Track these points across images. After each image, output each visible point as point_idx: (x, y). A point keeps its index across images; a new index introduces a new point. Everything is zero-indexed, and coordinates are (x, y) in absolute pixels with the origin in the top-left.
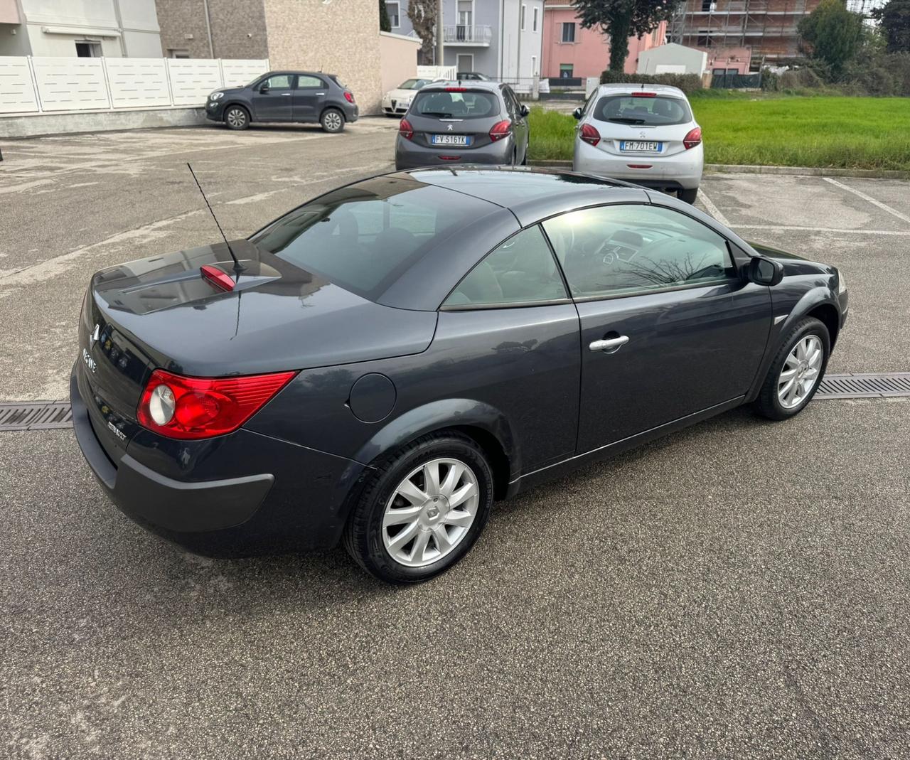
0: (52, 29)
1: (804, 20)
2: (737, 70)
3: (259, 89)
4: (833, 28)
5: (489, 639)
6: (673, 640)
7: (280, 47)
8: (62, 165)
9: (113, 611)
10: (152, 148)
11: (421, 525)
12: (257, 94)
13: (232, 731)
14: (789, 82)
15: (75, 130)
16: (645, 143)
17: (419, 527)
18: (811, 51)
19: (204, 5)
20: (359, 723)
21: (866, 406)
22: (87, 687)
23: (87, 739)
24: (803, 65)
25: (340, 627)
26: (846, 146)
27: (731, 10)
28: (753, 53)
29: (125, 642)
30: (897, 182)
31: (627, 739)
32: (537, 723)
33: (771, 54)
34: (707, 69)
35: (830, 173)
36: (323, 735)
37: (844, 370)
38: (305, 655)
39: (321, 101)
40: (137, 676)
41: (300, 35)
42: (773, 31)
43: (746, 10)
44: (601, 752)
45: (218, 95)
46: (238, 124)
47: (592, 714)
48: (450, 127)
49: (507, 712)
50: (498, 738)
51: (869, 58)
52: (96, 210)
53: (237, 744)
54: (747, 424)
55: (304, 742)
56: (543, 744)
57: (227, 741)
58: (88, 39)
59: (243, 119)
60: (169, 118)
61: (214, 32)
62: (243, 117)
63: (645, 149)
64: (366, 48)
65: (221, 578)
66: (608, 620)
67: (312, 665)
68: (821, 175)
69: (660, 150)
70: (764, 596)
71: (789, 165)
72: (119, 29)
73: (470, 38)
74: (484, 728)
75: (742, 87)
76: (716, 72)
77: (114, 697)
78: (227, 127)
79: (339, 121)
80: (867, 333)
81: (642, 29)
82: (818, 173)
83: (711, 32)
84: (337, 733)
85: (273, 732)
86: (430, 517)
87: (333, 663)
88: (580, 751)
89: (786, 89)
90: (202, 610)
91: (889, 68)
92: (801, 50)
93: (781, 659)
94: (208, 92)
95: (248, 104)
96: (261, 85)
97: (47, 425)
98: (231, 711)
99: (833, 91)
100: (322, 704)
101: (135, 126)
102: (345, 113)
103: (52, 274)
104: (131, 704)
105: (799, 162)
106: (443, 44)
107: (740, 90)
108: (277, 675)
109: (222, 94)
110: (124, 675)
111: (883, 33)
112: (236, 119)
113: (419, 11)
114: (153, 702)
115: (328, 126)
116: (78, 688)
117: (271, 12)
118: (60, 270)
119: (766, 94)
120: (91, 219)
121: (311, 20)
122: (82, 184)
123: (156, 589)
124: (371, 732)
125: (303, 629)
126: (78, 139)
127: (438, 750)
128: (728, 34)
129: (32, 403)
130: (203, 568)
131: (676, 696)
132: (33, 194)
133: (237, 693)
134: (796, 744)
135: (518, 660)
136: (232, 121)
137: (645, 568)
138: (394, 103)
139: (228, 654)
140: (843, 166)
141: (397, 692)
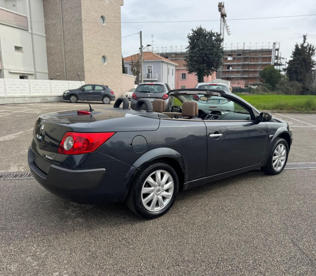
0: (12, 71)
1: (261, 72)
2: (240, 87)
3: (82, 90)
4: (271, 74)
5: (181, 234)
6: (249, 233)
7: (89, 78)
8: (13, 111)
9: (39, 228)
10: (44, 107)
11: (154, 195)
12: (81, 91)
13: (88, 261)
14: (258, 91)
15: (17, 103)
16: (214, 100)
17: (153, 196)
18: (264, 81)
19: (64, 65)
20: (136, 258)
21: (303, 171)
22: (32, 250)
23: (33, 264)
24: (262, 85)
25: (125, 231)
26: (281, 103)
27: (237, 69)
28: (245, 82)
29: (45, 237)
30: (300, 114)
31: (238, 261)
32: (203, 258)
33: (251, 82)
34: (230, 87)
35: (277, 112)
36: (123, 262)
37: (293, 162)
38: (113, 239)
39: (102, 94)
40: (50, 246)
41: (96, 74)
42: (251, 75)
43: (242, 69)
44: (229, 265)
45: (67, 91)
46: (74, 101)
47: (223, 255)
48: (149, 96)
49: (191, 255)
50: (190, 262)
51: (284, 83)
52: (26, 122)
53: (91, 265)
54: (263, 176)
55: (116, 264)
56: (207, 263)
57: (87, 264)
58: (24, 74)
59: (75, 99)
60: (50, 99)
61: (67, 73)
62: (76, 99)
63: (214, 102)
64: (118, 79)
65: (79, 218)
66: (224, 229)
67: (116, 242)
68: (274, 113)
69: (219, 102)
70: (279, 221)
71: (263, 110)
72: (35, 72)
73: (151, 77)
74: (183, 259)
75: (242, 92)
76: (233, 88)
77: (42, 252)
78: (70, 102)
79: (109, 100)
80: (299, 152)
81: (208, 74)
82: (273, 112)
83: (231, 76)
84: (129, 261)
85: (104, 261)
86: (157, 192)
87: (124, 241)
88: (221, 265)
89: (257, 93)
90: (73, 227)
91: (291, 86)
92: (261, 81)
93: (290, 238)
94: (64, 91)
95: (78, 95)
96: (82, 89)
97: (11, 178)
98: (87, 256)
99: (273, 93)
100: (121, 253)
101: (38, 101)
102: (111, 98)
103: (11, 138)
104: (49, 254)
105: (266, 109)
106: (143, 79)
107: (242, 93)
108: (104, 245)
109: (69, 91)
110: (45, 246)
111: (287, 76)
112: (73, 99)
113: (135, 69)
114: (57, 253)
115: (105, 102)
116: (28, 250)
117: (86, 66)
118: (14, 137)
119: (251, 94)
120: (24, 124)
121: (100, 69)
122: (20, 116)
123: (55, 222)
124: (141, 261)
125: (112, 232)
126: (18, 105)
127: (167, 266)
128: (236, 77)
129: (5, 173)
130: (72, 216)
131: (253, 249)
132: (3, 118)
133: (89, 251)
134: (301, 262)
135: (193, 240)
136: (72, 100)
137: (235, 214)
138: (127, 96)
139: (84, 240)
140: (281, 109)
141: (149, 249)
